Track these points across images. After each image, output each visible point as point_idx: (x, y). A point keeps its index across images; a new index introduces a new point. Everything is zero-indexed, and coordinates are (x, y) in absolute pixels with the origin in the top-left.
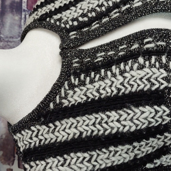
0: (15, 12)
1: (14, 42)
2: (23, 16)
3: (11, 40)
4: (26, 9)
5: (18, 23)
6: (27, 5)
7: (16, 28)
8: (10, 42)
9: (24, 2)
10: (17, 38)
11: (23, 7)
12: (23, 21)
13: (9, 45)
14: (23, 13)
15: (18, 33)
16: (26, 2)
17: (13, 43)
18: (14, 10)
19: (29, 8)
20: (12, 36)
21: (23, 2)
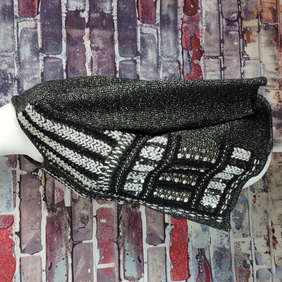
0: (7, 20)
1: (9, 56)
2: (15, 25)
3: (6, 54)
4: (18, 15)
5: (11, 33)
6: (19, 10)
7: (10, 39)
8: (5, 56)
9: (16, 6)
10: (11, 52)
11: (15, 12)
12: (15, 30)
13: (4, 61)
14: (16, 21)
15: (12, 46)
16: (17, 6)
17: (8, 58)
18: (6, 17)
19: (21, 14)
20: (6, 49)
21: (14, 6)
